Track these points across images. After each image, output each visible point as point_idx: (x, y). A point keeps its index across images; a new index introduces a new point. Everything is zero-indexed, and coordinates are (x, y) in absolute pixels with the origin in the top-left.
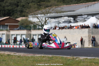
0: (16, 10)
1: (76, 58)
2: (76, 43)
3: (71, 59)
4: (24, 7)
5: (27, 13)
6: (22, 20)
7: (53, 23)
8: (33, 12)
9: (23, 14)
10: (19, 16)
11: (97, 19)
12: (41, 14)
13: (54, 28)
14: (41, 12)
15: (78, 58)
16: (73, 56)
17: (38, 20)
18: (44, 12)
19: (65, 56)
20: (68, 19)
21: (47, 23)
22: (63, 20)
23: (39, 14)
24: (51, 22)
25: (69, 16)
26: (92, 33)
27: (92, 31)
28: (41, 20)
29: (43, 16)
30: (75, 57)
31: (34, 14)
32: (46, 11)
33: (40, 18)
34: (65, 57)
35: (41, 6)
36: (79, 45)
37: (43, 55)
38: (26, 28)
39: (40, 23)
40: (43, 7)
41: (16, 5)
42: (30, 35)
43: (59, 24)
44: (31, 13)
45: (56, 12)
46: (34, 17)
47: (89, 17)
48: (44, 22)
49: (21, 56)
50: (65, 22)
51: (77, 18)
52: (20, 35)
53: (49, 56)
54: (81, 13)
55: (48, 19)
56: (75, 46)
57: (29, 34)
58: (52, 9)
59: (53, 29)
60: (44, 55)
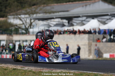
7: (40, 26)
8: (15, 11)
9: (2, 13)
12: (25, 14)
14: (25, 12)
17: (21, 23)
18: (29, 12)
21: (33, 26)
22: (55, 23)
23: (22, 14)
24: (37, 25)
28: (24, 22)
29: (27, 18)
31: (16, 14)
32: (32, 11)
33: (23, 20)
39: (23, 25)
43: (49, 27)
44: (12, 12)
45: (44, 12)
46: (15, 18)
50: (56, 25)
51: (72, 20)
54: (78, 14)
55: (34, 21)
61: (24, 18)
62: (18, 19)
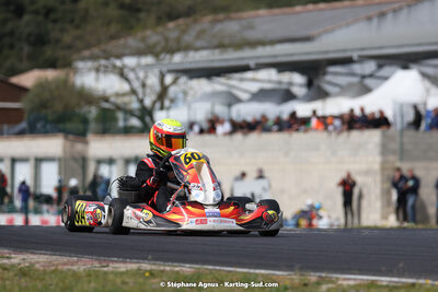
0: (12, 33)
1: (318, 284)
2: (316, 205)
3: (293, 288)
4: (52, 16)
5: (69, 47)
6: (42, 85)
7: (196, 101)
8: (99, 43)
9: (49, 52)
10: (25, 64)
11: (427, 84)
12: (139, 53)
13: (206, 126)
14: (141, 45)
15: (331, 281)
16: (301, 269)
17: (126, 87)
18: (155, 45)
19: (263, 271)
20: (280, 83)
21: (172, 101)
22: (254, 87)
23: (127, 51)
24: (189, 98)
25: (282, 67)
26: (403, 154)
27: (402, 144)
28: (137, 85)
29: (147, 65)
30: (313, 277)
31: (104, 51)
32: (167, 40)
33: (131, 76)
34: (262, 275)
35: (139, 10)
36: (334, 216)
37: (146, 266)
38: (61, 126)
39: (134, 98)
40: (152, 19)
41: (12, 8)
42: (81, 162)
43: (230, 105)
44: (88, 46)
45: (215, 42)
46: (102, 69)
47: (385, 71)
48: (154, 97)
49: (37, 270)
50: (261, 95)
51: (325, 73)
52: (32, 162)
53: (177, 269)
54: (344, 51)
55: (175, 82)
56: (315, 222)
57: (74, 159)
58: (198, 27)
59: (202, 131)
60: (154, 267)
61: (133, 70)
62: (112, 72)
